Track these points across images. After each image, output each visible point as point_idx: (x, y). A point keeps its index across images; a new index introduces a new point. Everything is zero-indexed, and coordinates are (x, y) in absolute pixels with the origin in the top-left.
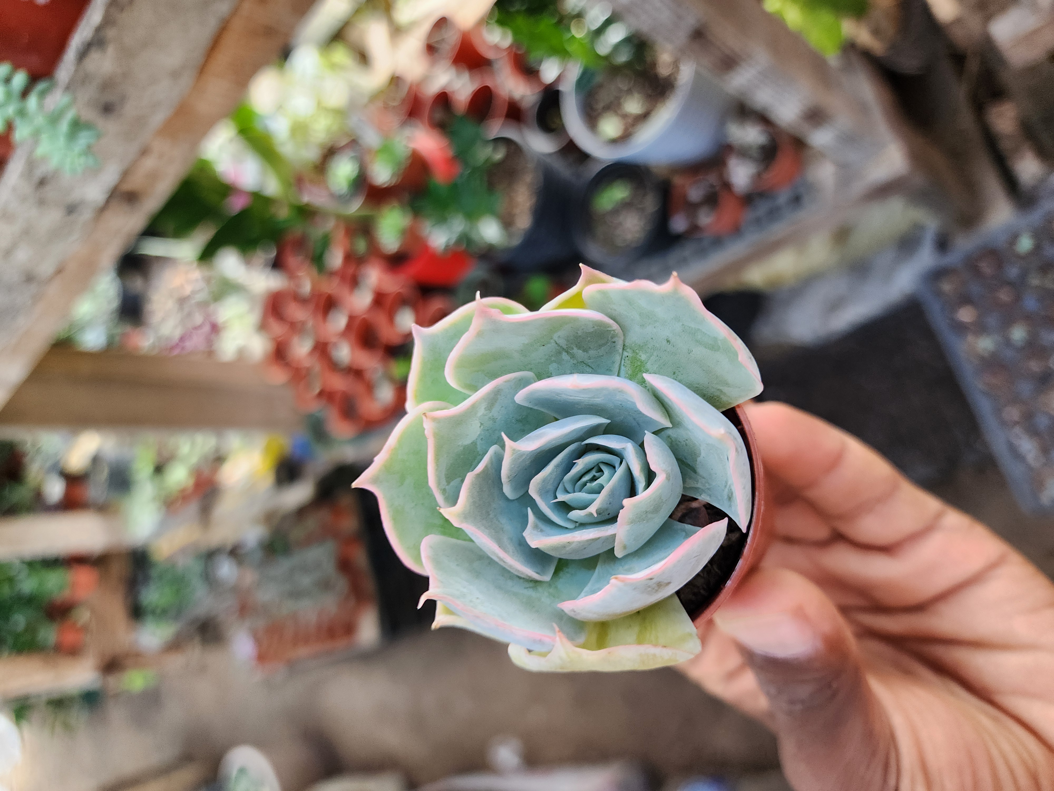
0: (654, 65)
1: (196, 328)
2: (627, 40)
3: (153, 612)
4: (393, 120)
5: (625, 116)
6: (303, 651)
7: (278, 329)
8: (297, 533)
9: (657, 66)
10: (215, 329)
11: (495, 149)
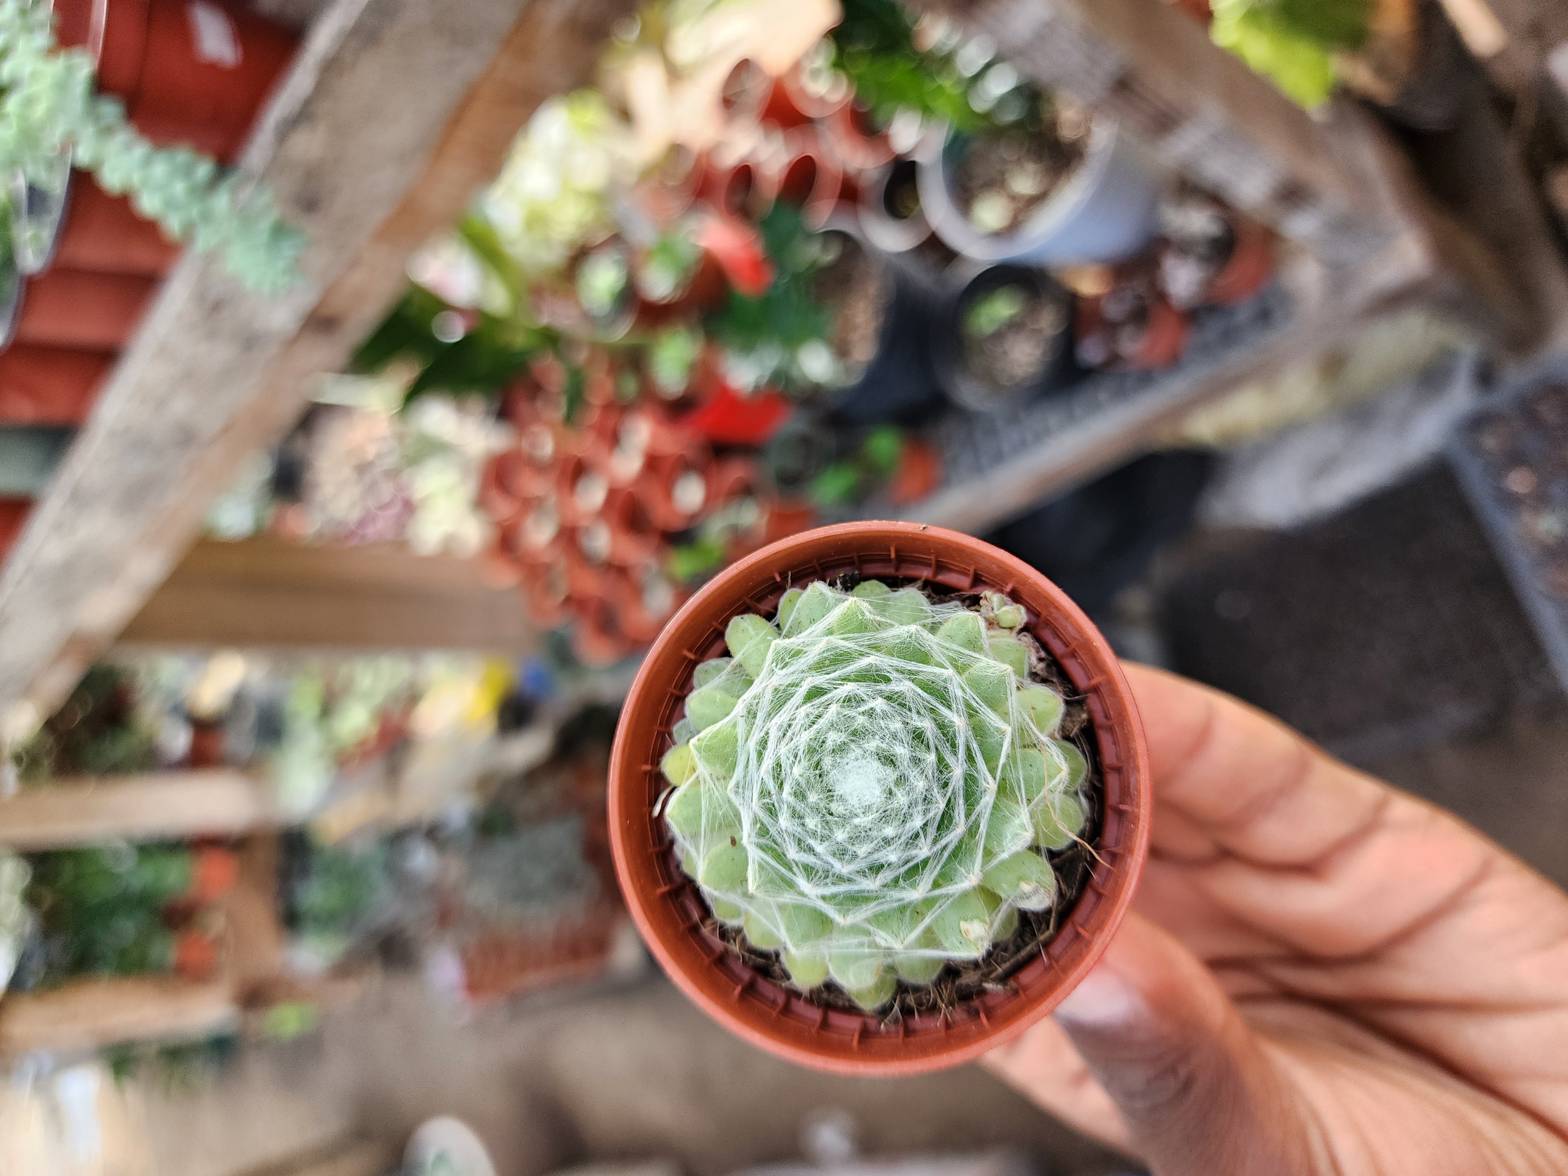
0: (1053, 125)
1: (383, 507)
2: (1018, 90)
3: (316, 920)
4: (675, 205)
5: (1013, 198)
6: (533, 978)
7: (504, 508)
8: (527, 804)
9: (1058, 127)
10: (409, 508)
11: (825, 248)
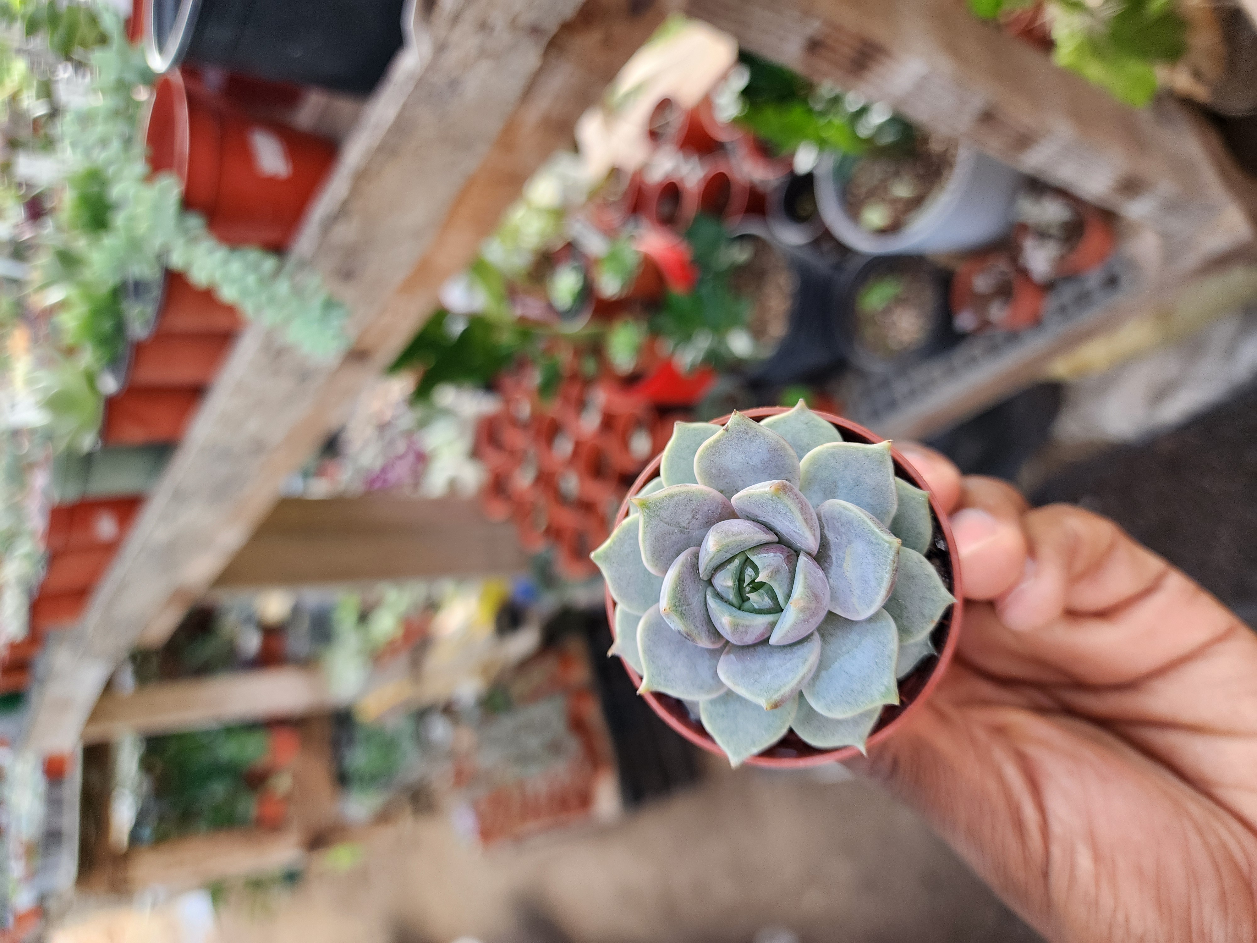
1: (400, 457)
2: (892, 121)
3: (361, 779)
5: (892, 201)
6: (531, 825)
7: (496, 458)
8: (520, 687)
10: (422, 458)
11: (740, 249)
